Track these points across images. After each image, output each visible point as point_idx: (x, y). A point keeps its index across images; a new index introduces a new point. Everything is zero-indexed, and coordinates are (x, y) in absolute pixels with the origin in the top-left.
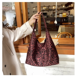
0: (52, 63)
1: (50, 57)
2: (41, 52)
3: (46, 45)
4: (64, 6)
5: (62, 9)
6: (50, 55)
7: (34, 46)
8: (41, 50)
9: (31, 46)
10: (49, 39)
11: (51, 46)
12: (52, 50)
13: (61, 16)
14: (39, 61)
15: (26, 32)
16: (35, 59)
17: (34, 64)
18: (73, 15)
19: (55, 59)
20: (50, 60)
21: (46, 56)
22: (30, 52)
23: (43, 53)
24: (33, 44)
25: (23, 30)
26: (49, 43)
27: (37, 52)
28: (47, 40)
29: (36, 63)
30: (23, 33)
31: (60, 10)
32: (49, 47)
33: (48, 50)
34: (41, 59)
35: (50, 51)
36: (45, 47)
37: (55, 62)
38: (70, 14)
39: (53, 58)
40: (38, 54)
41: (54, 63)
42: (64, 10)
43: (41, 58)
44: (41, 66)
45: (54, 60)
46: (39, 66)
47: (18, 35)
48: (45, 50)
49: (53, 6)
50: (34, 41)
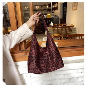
0: (57, 67)
1: (55, 61)
2: (44, 57)
3: (48, 49)
4: (47, 7)
5: (45, 10)
6: (55, 59)
7: (37, 52)
8: (44, 55)
9: (33, 52)
10: (52, 42)
11: (55, 50)
12: (56, 53)
13: (46, 17)
14: (43, 68)
15: (25, 36)
16: (39, 66)
17: (39, 71)
18: (57, 16)
19: (60, 62)
20: (55, 64)
21: (50, 60)
22: (33, 59)
23: (46, 58)
24: (35, 50)
25: (20, 34)
26: (53, 47)
27: (40, 57)
28: (50, 44)
29: (40, 69)
30: (20, 38)
31: (44, 10)
32: (53, 50)
33: (53, 54)
34: (45, 65)
35: (54, 54)
36: (48, 51)
37: (60, 65)
38: (55, 15)
39: (58, 61)
40: (41, 59)
41: (60, 67)
42: (48, 10)
43: (45, 63)
44: (46, 72)
45: (59, 64)
46: (44, 73)
47: (13, 40)
48: (48, 54)
49: (36, 6)
50: (36, 45)
